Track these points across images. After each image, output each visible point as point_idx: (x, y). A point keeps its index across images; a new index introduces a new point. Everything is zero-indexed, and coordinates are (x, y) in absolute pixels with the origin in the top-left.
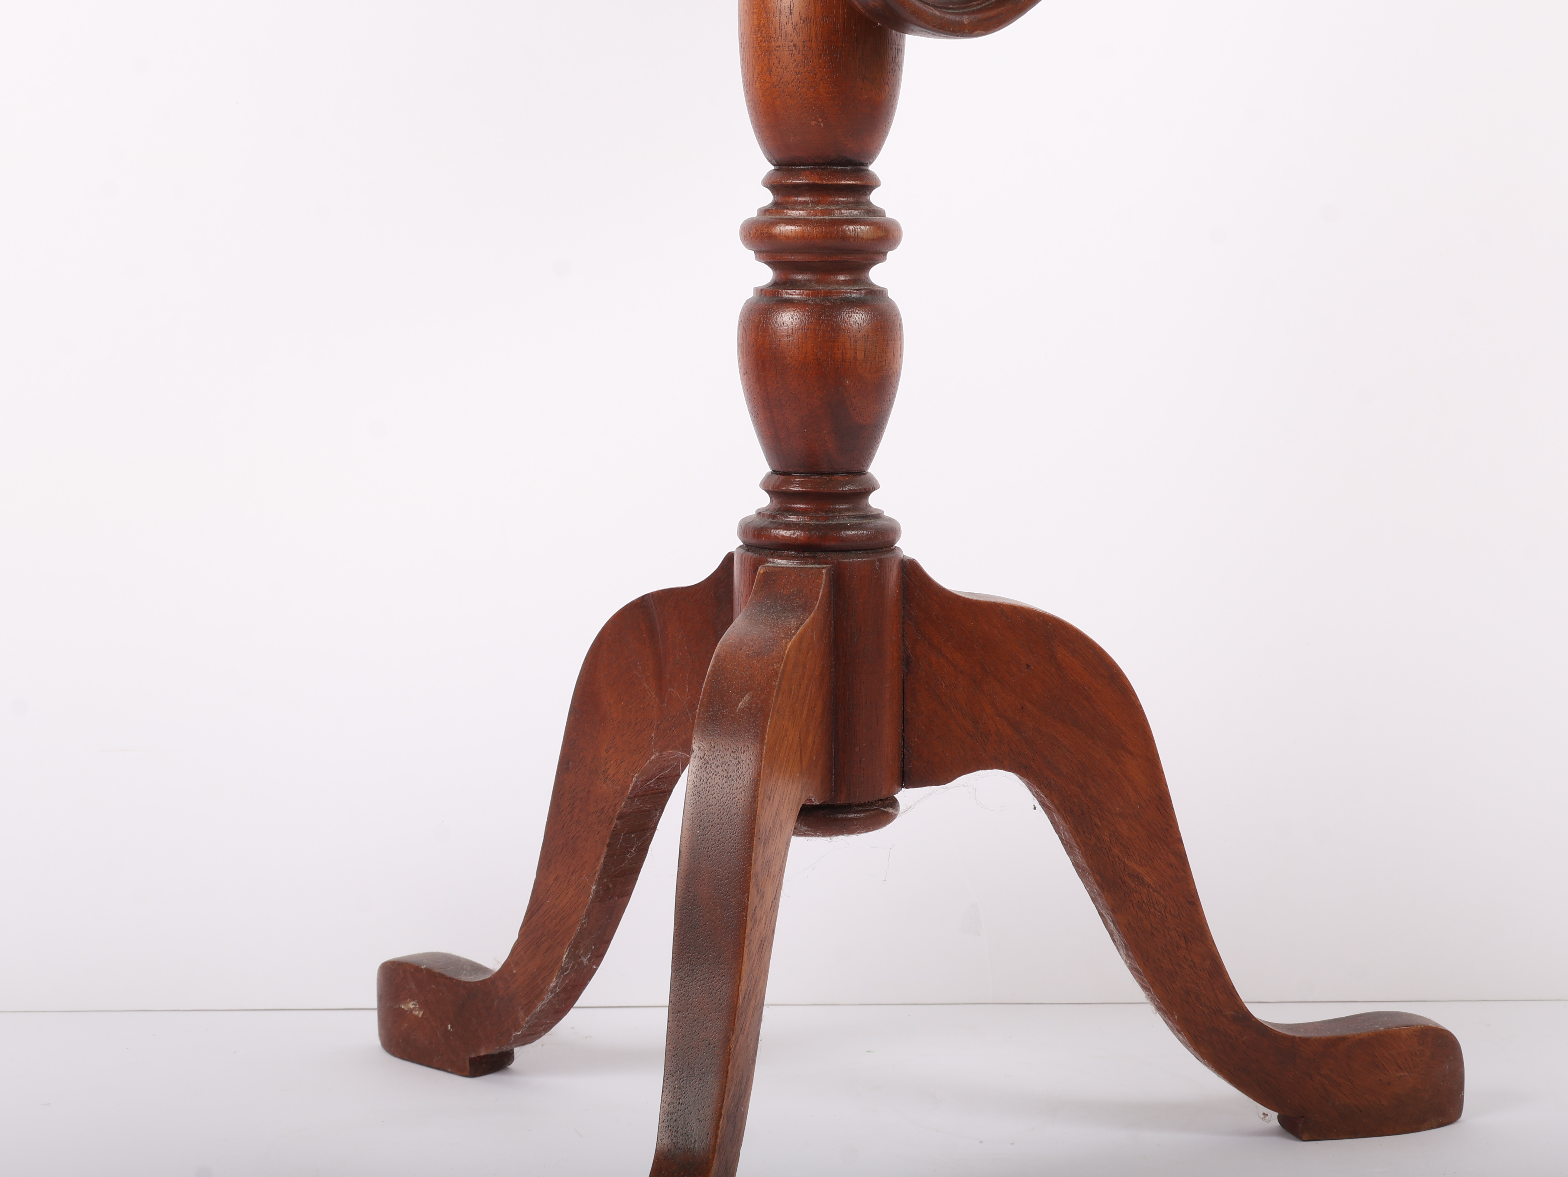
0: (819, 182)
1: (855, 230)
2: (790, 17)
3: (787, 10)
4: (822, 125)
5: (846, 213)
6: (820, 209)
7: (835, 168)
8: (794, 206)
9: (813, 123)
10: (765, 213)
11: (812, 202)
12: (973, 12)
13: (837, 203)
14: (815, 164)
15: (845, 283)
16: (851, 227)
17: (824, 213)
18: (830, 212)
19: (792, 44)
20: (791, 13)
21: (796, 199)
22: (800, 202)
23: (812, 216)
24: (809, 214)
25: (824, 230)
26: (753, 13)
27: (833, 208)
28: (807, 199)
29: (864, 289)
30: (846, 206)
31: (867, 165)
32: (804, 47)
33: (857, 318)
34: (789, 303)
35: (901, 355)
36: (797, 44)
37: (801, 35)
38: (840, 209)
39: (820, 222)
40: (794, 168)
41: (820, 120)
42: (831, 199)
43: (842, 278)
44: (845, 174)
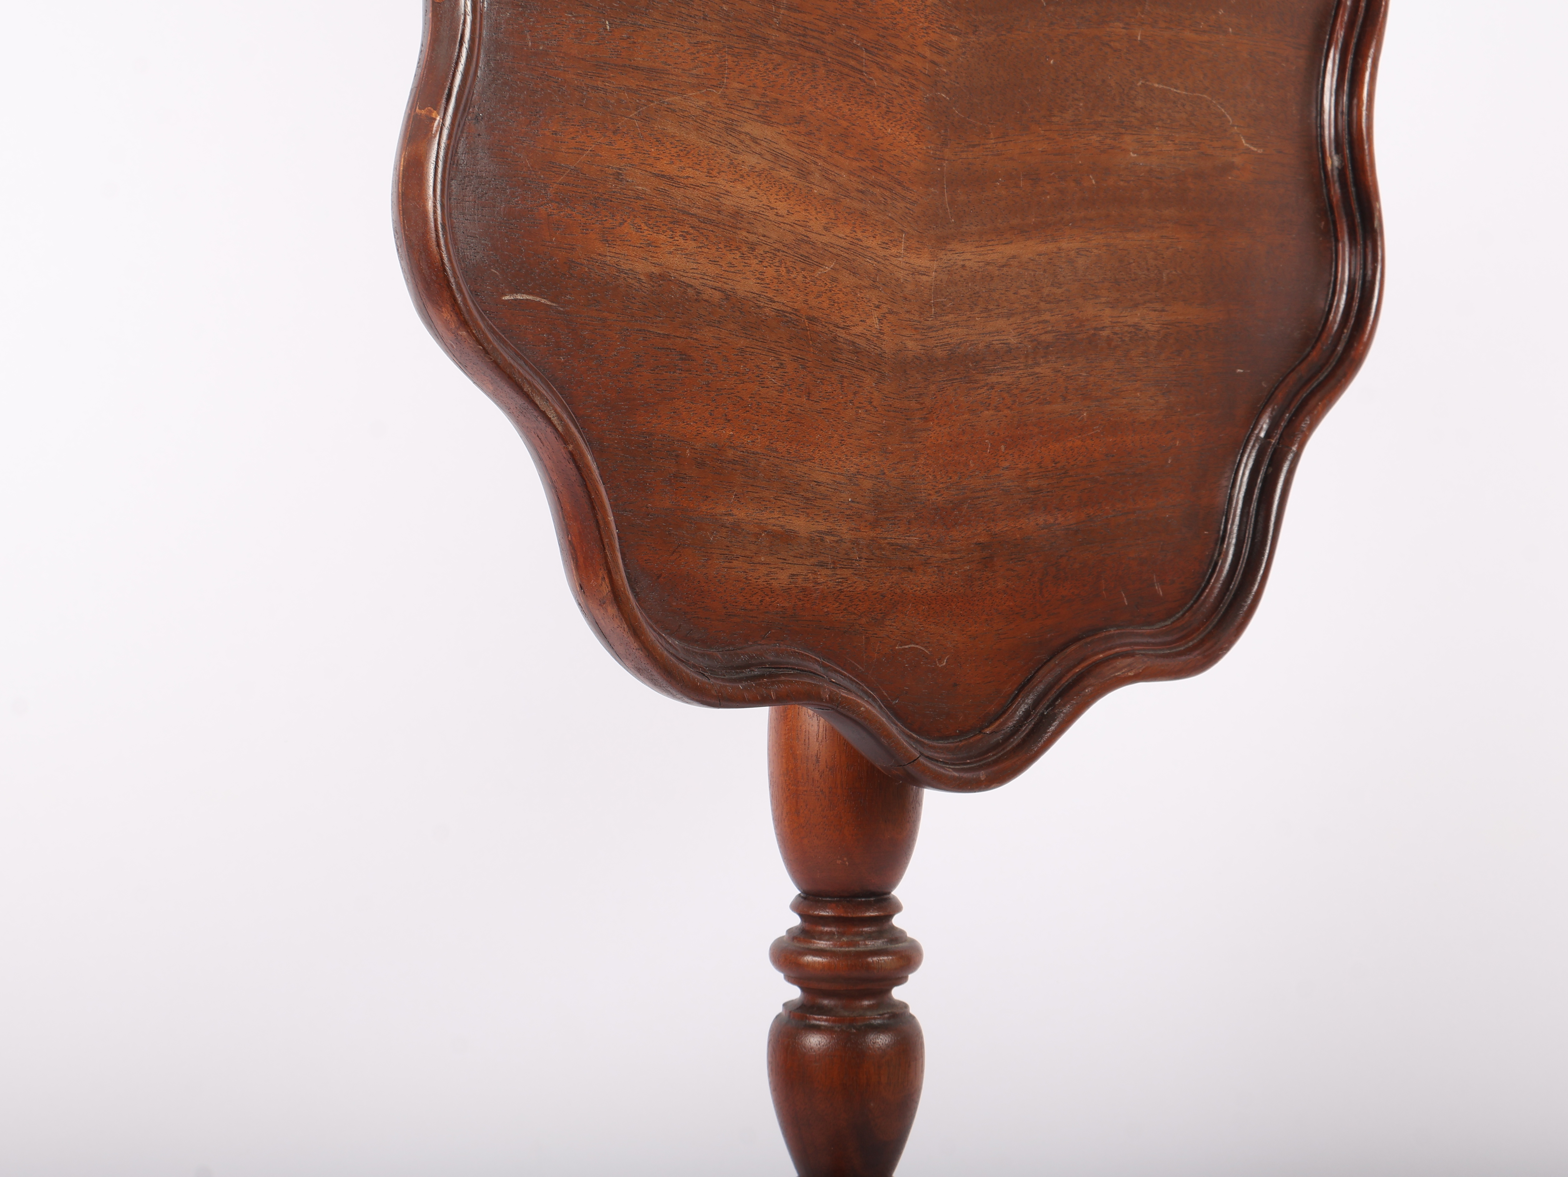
0: (845, 915)
1: (879, 962)
2: (817, 765)
3: (814, 758)
4: (847, 863)
5: (872, 944)
6: (845, 940)
7: (860, 900)
8: (821, 936)
9: (839, 862)
10: (793, 940)
11: (838, 932)
12: (989, 765)
13: (861, 934)
14: (840, 897)
15: (870, 1007)
16: (875, 959)
17: (849, 944)
18: (855, 944)
19: (819, 790)
20: (818, 761)
21: (822, 928)
22: (827, 933)
23: (838, 947)
24: (835, 945)
25: (849, 963)
26: (782, 756)
27: (857, 939)
28: (834, 929)
29: (888, 1013)
30: (871, 936)
31: (889, 893)
32: (830, 793)
33: (882, 1040)
34: (817, 1029)
35: (922, 1071)
36: (824, 790)
37: (827, 781)
38: (864, 940)
39: (846, 955)
40: (820, 899)
41: (845, 859)
42: (856, 929)
43: (866, 1003)
44: (868, 906)
